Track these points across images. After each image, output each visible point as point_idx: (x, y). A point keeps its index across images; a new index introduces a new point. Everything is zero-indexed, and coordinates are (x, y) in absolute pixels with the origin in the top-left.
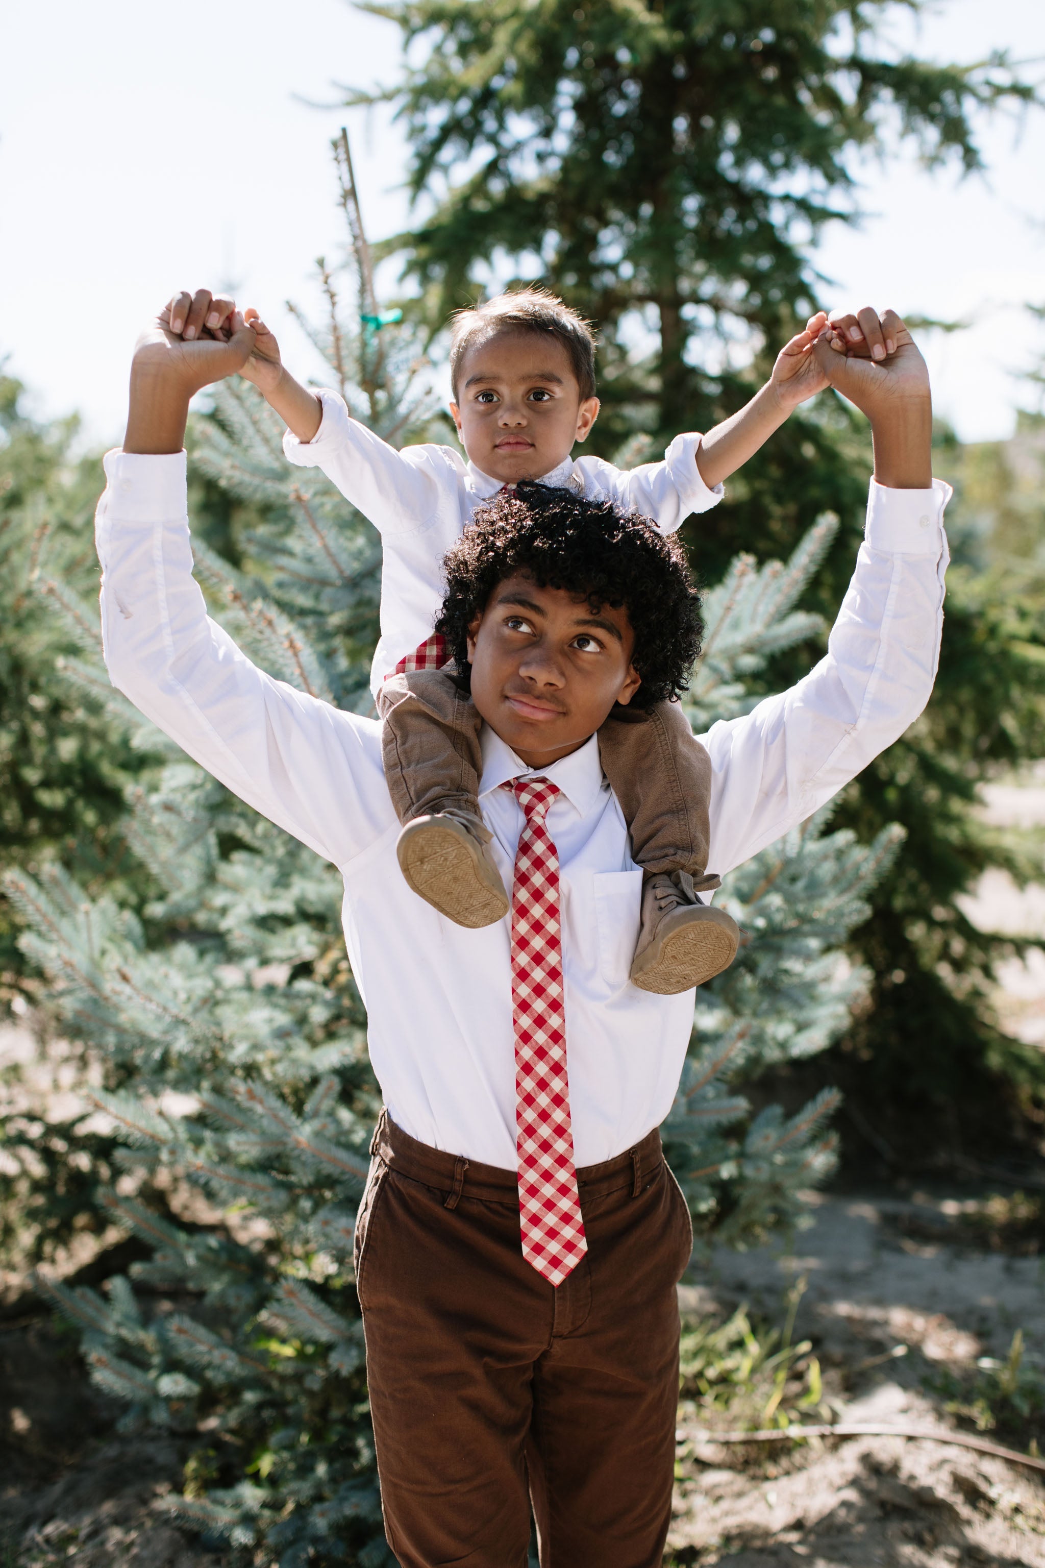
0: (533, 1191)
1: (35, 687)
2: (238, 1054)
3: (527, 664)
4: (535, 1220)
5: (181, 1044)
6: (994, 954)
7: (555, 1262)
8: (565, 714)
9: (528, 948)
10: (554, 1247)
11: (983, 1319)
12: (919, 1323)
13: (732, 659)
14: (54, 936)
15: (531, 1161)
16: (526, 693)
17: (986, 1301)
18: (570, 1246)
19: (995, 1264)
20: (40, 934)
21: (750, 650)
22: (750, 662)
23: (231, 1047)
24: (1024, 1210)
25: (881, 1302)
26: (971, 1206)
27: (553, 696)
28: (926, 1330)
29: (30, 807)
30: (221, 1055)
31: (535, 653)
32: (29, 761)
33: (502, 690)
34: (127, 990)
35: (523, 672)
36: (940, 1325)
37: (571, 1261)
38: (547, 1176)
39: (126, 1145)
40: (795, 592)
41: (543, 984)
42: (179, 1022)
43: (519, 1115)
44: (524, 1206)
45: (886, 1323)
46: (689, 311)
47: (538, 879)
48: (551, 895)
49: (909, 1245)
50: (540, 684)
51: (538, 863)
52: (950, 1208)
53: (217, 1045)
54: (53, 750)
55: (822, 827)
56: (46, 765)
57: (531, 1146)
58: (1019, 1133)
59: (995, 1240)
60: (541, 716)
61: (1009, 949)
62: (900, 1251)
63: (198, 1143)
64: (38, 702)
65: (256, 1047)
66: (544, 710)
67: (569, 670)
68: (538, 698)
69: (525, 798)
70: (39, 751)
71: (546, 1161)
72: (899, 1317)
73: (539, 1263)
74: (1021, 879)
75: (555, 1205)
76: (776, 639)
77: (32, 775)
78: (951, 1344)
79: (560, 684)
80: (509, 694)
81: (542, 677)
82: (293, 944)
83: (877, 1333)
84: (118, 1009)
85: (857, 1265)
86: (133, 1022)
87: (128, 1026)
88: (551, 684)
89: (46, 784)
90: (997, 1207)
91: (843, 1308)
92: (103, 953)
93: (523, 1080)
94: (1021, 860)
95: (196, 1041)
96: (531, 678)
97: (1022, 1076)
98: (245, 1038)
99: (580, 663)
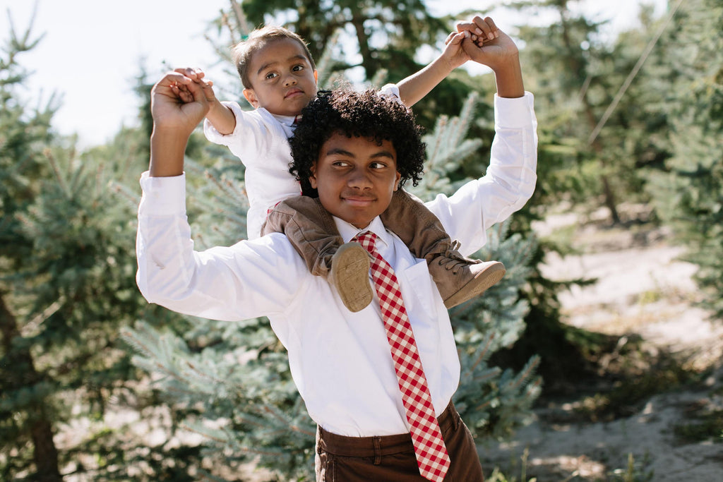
0: (420, 439)
1: (109, 243)
2: (251, 393)
3: (352, 181)
4: (424, 454)
5: (223, 394)
6: (556, 290)
7: (437, 472)
8: (376, 200)
9: (391, 316)
10: (435, 465)
11: (602, 453)
12: (574, 461)
13: (442, 165)
14: (148, 354)
15: (416, 424)
16: (355, 194)
17: (600, 445)
18: (443, 462)
19: (599, 427)
20: (142, 355)
21: (450, 160)
22: (451, 166)
23: (245, 391)
24: (602, 401)
25: (553, 455)
26: (577, 405)
27: (369, 193)
28: (578, 464)
29: (115, 301)
30: (241, 395)
31: (353, 174)
32: (111, 279)
33: (340, 196)
34: (192, 372)
35: (351, 185)
36: (584, 461)
37: (445, 469)
38: (426, 429)
39: (206, 447)
40: (465, 131)
41: (403, 332)
42: (220, 383)
43: (405, 402)
44: (417, 448)
45: (557, 465)
46: (367, 24)
47: (387, 280)
48: (395, 286)
49: (556, 427)
50: (362, 189)
51: (385, 272)
52: (567, 407)
53: (238, 391)
54: (123, 272)
55: (506, 235)
56: (120, 279)
57: (414, 416)
58: (588, 368)
59: (594, 417)
60: (365, 204)
61: (564, 286)
62: (552, 430)
63: (241, 439)
64: (111, 250)
65: (259, 388)
66: (366, 201)
67: (373, 178)
68: (362, 196)
69: (366, 243)
70: (116, 273)
71: (424, 422)
72: (564, 461)
73: (430, 476)
74: (562, 254)
75: (432, 443)
76: (460, 154)
77: (115, 285)
78: (591, 467)
79: (371, 187)
80: (344, 197)
81: (362, 185)
82: (261, 337)
83: (556, 470)
84: (188, 383)
85: (536, 441)
86: (197, 388)
87: (194, 390)
88: (366, 188)
89: (121, 288)
90: (589, 403)
91: (537, 462)
92: (174, 359)
93: (403, 383)
94: (561, 246)
95: (229, 391)
96: (355, 187)
97: (583, 342)
98: (251, 386)
99: (377, 174)
